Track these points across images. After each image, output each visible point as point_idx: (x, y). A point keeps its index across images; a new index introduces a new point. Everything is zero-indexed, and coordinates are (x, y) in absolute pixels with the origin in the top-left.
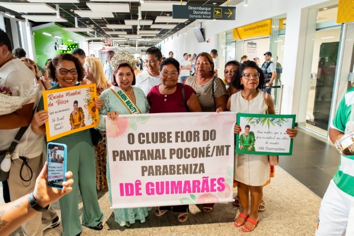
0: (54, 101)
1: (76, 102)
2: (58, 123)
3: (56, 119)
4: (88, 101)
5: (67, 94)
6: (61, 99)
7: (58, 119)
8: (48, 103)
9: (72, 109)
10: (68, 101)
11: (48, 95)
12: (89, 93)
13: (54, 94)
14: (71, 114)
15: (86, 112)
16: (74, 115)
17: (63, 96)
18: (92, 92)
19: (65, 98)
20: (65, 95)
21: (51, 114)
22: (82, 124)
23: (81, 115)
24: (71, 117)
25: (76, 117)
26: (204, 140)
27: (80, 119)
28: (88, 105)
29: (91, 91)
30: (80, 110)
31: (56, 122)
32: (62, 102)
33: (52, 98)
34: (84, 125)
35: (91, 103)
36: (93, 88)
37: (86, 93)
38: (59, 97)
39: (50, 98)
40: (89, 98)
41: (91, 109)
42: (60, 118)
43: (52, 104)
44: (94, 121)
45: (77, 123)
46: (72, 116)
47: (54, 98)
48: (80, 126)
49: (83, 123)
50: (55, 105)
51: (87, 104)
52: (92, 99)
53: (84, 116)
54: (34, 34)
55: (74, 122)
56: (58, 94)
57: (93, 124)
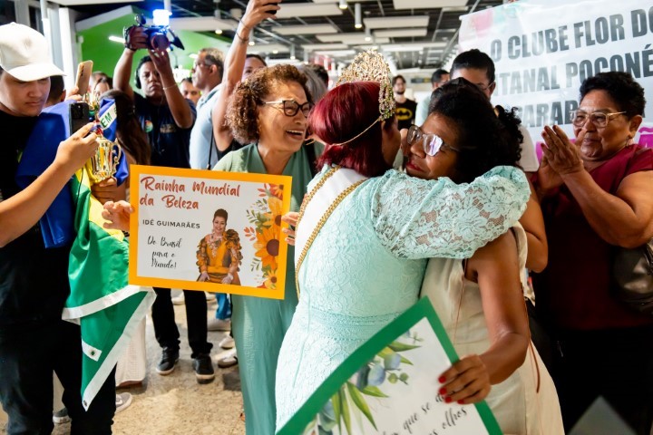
0: (157, 195)
1: (222, 214)
2: (164, 249)
3: (158, 240)
4: (261, 220)
5: (196, 187)
6: (178, 195)
7: (164, 242)
8: (141, 195)
9: (207, 228)
10: (196, 205)
11: (142, 176)
12: (267, 198)
13: (159, 179)
14: (203, 241)
15: (249, 248)
16: (211, 246)
17: (182, 188)
18: (275, 199)
19: (189, 195)
20: (189, 187)
21: (146, 222)
22: (230, 276)
23: (233, 251)
24: (201, 246)
25: (218, 254)
26: (636, 34)
27: (228, 261)
28: (258, 230)
29: (273, 194)
30: (232, 236)
31: (158, 248)
32: (181, 204)
33: (153, 186)
34: (236, 282)
35: (268, 227)
36: (282, 187)
37: (257, 196)
38: (172, 187)
39: (147, 186)
40: (262, 212)
41: (263, 245)
42: (169, 241)
43: (151, 201)
44: (267, 279)
45: (217, 267)
46: (206, 247)
47: (158, 186)
48: (225, 279)
49: (234, 274)
50: (160, 204)
51: (254, 226)
52: (271, 216)
53: (240, 256)
54: (81, 39)
55: (208, 264)
56: (169, 180)
57: (263, 286)
